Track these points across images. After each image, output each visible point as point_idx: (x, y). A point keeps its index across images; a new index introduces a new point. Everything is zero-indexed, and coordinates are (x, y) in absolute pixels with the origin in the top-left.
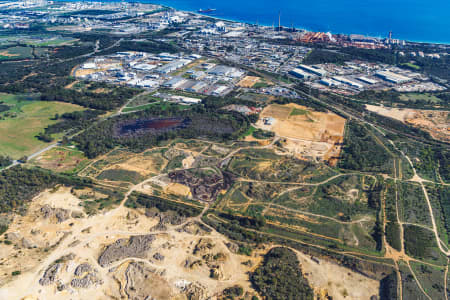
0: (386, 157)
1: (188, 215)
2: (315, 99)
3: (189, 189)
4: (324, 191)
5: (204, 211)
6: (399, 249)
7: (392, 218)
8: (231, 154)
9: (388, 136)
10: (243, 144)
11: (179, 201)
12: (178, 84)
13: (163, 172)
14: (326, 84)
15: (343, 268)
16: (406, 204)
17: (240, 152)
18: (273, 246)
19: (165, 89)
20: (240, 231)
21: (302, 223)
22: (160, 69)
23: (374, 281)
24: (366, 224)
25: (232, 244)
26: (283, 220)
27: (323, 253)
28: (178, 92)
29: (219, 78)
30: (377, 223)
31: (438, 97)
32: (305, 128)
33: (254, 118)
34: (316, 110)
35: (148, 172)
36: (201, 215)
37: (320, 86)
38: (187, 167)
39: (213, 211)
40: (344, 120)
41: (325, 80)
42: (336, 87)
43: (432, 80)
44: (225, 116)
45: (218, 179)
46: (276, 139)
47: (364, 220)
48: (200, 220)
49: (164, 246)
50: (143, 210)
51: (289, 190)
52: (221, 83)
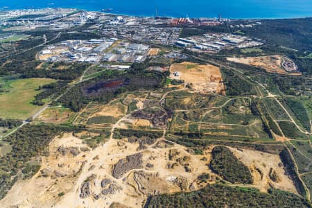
0: (250, 86)
1: (156, 137)
2: (197, 58)
3: (148, 122)
4: (227, 110)
5: (164, 133)
6: (281, 135)
7: (269, 119)
8: (164, 97)
9: (245, 74)
10: (168, 89)
11: (146, 130)
12: (111, 58)
13: (127, 113)
14: (199, 48)
15: (257, 151)
16: (272, 110)
17: (169, 94)
18: (213, 147)
19: (104, 61)
20: (191, 141)
21: (223, 130)
22: (95, 50)
23: (276, 156)
24: (257, 125)
25: (190, 149)
26: (212, 131)
27: (243, 145)
28: (113, 63)
29: (135, 51)
30: (264, 123)
31: (261, 49)
32: (199, 75)
33: (168, 73)
34: (201, 64)
35: (118, 115)
36: (164, 136)
37: (197, 50)
38: (141, 108)
39: (169, 132)
40: (218, 68)
41: (197, 46)
42: (206, 50)
43: (254, 40)
44: (150, 74)
45: (163, 113)
46: (186, 84)
47: (256, 122)
48: (165, 139)
49: (150, 158)
50: (126, 139)
51: (207, 112)
52: (138, 54)
